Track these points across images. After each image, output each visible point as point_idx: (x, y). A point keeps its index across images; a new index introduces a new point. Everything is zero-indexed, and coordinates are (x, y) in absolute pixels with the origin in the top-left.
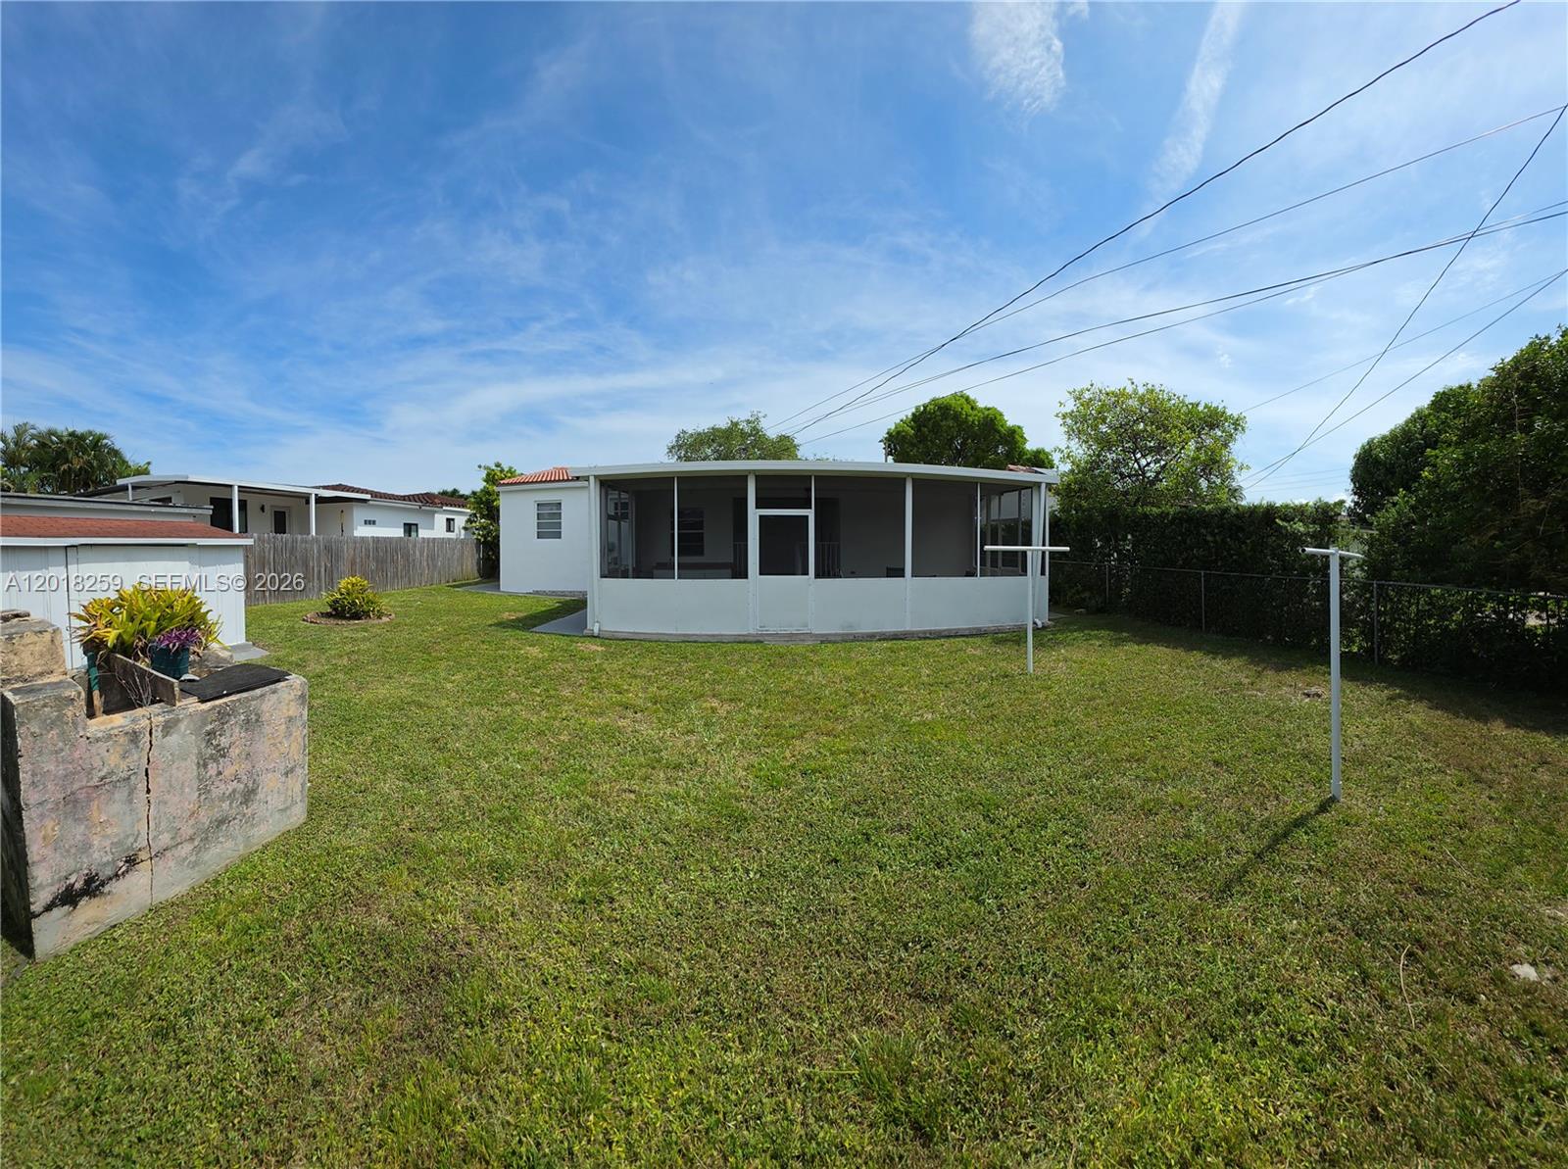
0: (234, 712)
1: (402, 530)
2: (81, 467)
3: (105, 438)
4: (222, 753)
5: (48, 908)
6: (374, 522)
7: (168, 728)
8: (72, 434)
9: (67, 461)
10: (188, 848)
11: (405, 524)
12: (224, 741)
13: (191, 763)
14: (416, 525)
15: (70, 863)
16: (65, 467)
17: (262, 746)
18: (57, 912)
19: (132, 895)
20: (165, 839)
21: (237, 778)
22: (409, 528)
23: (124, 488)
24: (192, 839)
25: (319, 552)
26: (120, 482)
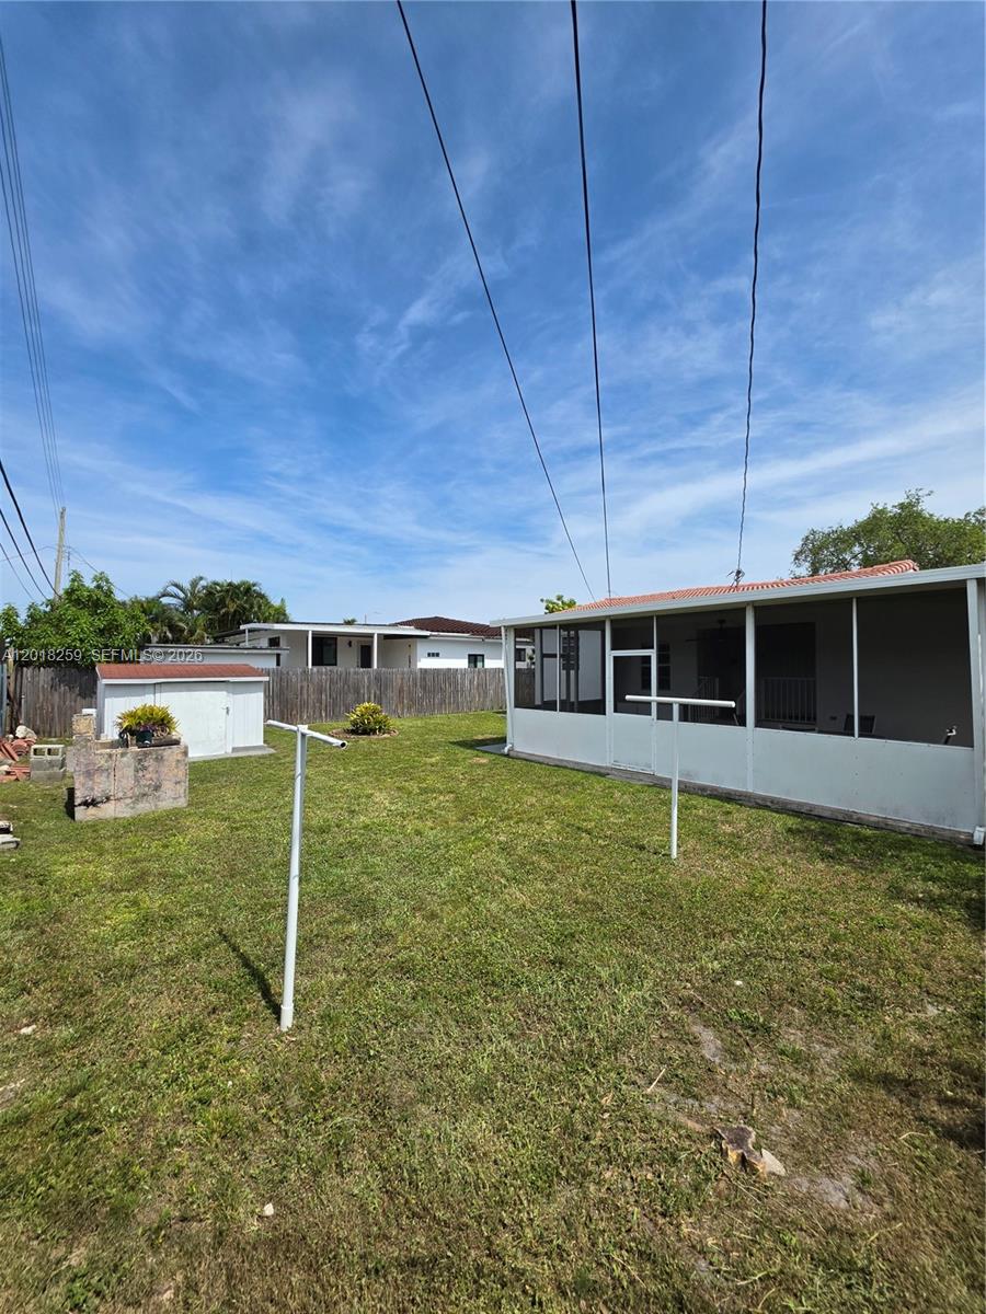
0: (151, 753)
1: (467, 661)
2: (235, 611)
3: (254, 585)
4: (145, 768)
5: (80, 805)
6: (438, 655)
7: (123, 755)
8: (230, 584)
9: (225, 606)
10: (129, 801)
11: (470, 656)
12: (146, 764)
13: (132, 769)
14: (483, 656)
15: (87, 793)
16: (224, 611)
17: (164, 770)
18: (82, 807)
19: (108, 811)
20: (120, 795)
21: (151, 779)
22: (474, 659)
23: (244, 632)
24: (131, 798)
25: (369, 682)
26: (242, 627)
